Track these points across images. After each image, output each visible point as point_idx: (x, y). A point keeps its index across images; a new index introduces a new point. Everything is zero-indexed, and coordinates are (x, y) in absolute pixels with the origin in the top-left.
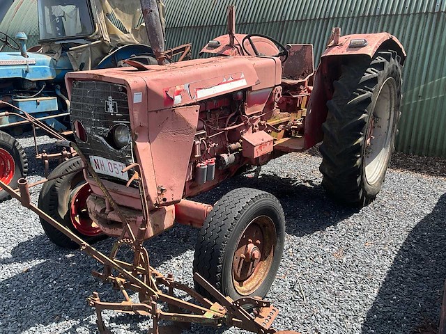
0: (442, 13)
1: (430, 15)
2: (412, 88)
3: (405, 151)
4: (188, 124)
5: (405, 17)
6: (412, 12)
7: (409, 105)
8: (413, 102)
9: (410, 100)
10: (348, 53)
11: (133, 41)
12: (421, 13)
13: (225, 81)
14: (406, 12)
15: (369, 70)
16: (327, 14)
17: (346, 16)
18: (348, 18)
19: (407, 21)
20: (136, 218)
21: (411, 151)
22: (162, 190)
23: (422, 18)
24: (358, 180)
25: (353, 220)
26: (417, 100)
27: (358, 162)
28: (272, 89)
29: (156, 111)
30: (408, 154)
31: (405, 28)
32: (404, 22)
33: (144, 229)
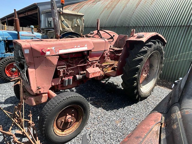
0: (190, 26)
1: (185, 27)
2: (173, 55)
3: (168, 80)
4: (52, 63)
5: (174, 27)
6: (177, 25)
7: (171, 62)
8: (173, 61)
9: (172, 60)
10: (135, 40)
11: (70, 31)
12: (181, 26)
13: (76, 47)
14: (175, 25)
15: (144, 47)
16: (144, 25)
17: (151, 26)
18: (152, 27)
19: (175, 29)
20: (28, 97)
21: (170, 80)
22: (39, 88)
23: (181, 28)
24: (135, 91)
25: (133, 107)
26: (175, 60)
27: (135, 84)
28: (103, 51)
29: (37, 57)
30: (169, 81)
31: (174, 31)
32: (173, 29)
33: (20, 104)
